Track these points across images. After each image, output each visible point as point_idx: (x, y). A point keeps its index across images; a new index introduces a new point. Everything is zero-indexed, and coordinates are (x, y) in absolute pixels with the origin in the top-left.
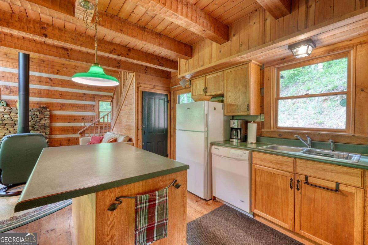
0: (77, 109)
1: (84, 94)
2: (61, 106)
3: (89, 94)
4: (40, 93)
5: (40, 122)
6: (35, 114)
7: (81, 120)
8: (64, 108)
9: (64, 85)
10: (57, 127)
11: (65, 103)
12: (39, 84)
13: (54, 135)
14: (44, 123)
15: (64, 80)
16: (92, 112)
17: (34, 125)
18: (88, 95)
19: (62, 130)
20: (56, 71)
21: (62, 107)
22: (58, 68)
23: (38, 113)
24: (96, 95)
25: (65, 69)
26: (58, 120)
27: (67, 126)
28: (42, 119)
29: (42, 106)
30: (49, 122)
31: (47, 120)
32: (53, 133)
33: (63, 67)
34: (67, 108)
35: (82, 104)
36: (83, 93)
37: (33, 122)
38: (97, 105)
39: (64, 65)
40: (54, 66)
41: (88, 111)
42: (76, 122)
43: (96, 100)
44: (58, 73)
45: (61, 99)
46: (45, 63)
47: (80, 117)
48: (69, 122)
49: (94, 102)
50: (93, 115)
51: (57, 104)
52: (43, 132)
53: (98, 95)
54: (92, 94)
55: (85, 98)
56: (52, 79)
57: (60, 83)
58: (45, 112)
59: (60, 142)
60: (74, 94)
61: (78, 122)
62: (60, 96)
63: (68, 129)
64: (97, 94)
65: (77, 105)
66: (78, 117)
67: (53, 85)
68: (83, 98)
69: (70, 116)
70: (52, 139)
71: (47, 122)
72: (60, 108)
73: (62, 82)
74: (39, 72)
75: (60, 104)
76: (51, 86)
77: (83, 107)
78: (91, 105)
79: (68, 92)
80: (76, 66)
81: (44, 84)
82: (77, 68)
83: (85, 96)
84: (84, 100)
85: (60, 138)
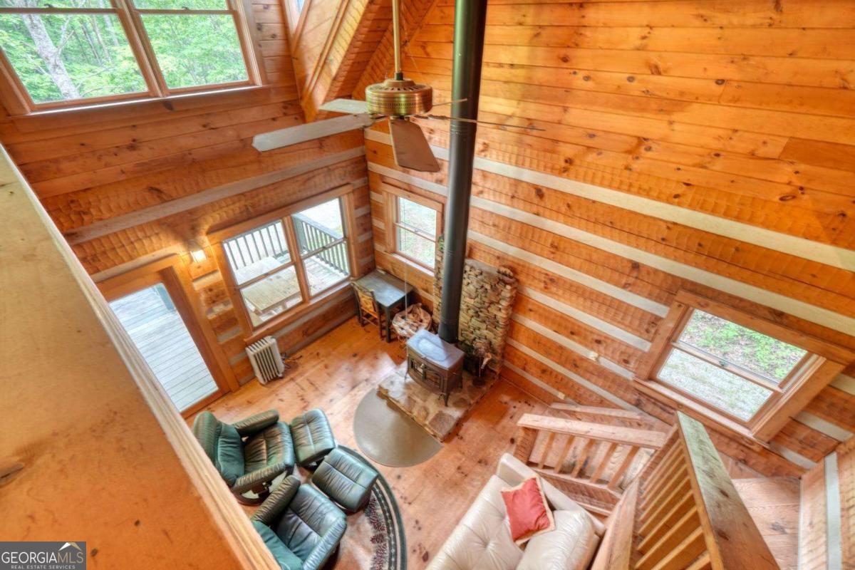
0: (591, 309)
1: (636, 266)
2: (548, 281)
3: (655, 272)
4: (507, 231)
5: (489, 309)
6: (484, 286)
7: (591, 342)
8: (554, 288)
9: (573, 216)
10: (527, 328)
11: (559, 277)
12: (510, 202)
14: (496, 315)
15: (578, 200)
16: (639, 336)
17: (478, 309)
18: (648, 273)
19: (535, 341)
20: (563, 164)
21: (551, 282)
22: (567, 151)
23: (488, 287)
24: (684, 283)
25: (591, 157)
26: (532, 313)
27: (549, 337)
28: (493, 302)
29: (503, 269)
31: (502, 311)
32: (513, 335)
34: (561, 291)
35: (613, 299)
36: (631, 261)
37: (479, 301)
38: (671, 325)
39: (592, 136)
40: (559, 141)
41: (622, 327)
42: (574, 340)
43: (676, 303)
44: (565, 171)
45: (553, 259)
47: (592, 332)
48: (555, 332)
49: (663, 308)
50: (639, 347)
51: (540, 272)
52: (491, 331)
54: (666, 276)
55: (631, 280)
56: (544, 190)
57: (564, 209)
58: (502, 290)
59: (524, 362)
61: (580, 343)
62: (553, 253)
63: (549, 345)
65: (594, 297)
66: (585, 329)
67: (541, 210)
68: (624, 281)
69: (563, 317)
71: (500, 314)
72: (543, 284)
73: (569, 206)
75: (547, 274)
76: (538, 214)
77: (610, 309)
78: (644, 313)
79: (578, 244)
80: (641, 140)
81: (521, 204)
82: (642, 149)
83: (635, 274)
84: (625, 286)
85: (527, 355)
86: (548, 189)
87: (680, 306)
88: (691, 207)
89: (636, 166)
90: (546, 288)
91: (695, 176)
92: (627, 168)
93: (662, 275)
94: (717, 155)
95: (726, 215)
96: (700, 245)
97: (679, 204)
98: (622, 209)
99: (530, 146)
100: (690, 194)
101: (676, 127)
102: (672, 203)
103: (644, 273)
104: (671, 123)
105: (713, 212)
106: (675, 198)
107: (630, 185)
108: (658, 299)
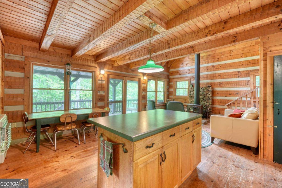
0: (232, 86)
1: (239, 72)
2: (220, 84)
3: (244, 71)
4: (207, 77)
5: (206, 96)
6: (204, 91)
7: (236, 95)
8: (222, 85)
9: (222, 68)
10: (217, 100)
11: (222, 82)
12: (207, 71)
13: (215, 105)
14: (209, 97)
15: (222, 64)
16: (247, 87)
17: (203, 98)
19: (220, 102)
20: (217, 60)
22: (218, 57)
23: (205, 90)
24: (251, 71)
25: (222, 56)
26: (218, 94)
27: (224, 99)
28: (207, 94)
29: (208, 85)
30: (211, 96)
31: (210, 95)
32: (214, 104)
33: (221, 55)
34: (224, 85)
35: (237, 81)
36: (237, 72)
37: (203, 96)
38: (252, 80)
39: (221, 53)
40: (215, 56)
41: (242, 86)
42: (231, 96)
43: (251, 75)
44: (218, 61)
45: (220, 79)
46: (210, 56)
47: (235, 92)
48: (225, 96)
49: (249, 78)
50: (248, 90)
51: (217, 83)
52: (208, 103)
53: (253, 71)
54: (246, 71)
56: (214, 66)
57: (219, 67)
58: (209, 89)
59: (219, 111)
60: (229, 74)
61: (233, 96)
62: (219, 77)
63: (225, 101)
64: (253, 69)
65: (232, 83)
66: (233, 92)
67: (214, 70)
68: (238, 76)
69: (226, 91)
70: (213, 107)
71: (210, 96)
72: (219, 85)
73: (220, 66)
74: (207, 63)
75: (219, 83)
76: (214, 71)
77: (237, 84)
78: (245, 81)
79: (225, 73)
80: (231, 51)
81: (210, 70)
82: (232, 52)
83: (240, 73)
84: (238, 77)
85: (219, 108)
86: (215, 65)
87: (252, 75)
88: (245, 57)
89: (231, 54)
90: (220, 86)
91: (243, 52)
92: (230, 55)
93: (245, 71)
94: (245, 48)
95: (252, 56)
96: (250, 62)
97: (242, 58)
98: (232, 63)
99: (210, 59)
100: (243, 55)
101: (236, 47)
102: (241, 58)
103: (241, 72)
104: (235, 46)
105: (249, 56)
106: (241, 57)
107: (232, 58)
108: (247, 77)
